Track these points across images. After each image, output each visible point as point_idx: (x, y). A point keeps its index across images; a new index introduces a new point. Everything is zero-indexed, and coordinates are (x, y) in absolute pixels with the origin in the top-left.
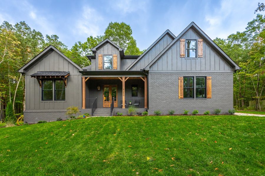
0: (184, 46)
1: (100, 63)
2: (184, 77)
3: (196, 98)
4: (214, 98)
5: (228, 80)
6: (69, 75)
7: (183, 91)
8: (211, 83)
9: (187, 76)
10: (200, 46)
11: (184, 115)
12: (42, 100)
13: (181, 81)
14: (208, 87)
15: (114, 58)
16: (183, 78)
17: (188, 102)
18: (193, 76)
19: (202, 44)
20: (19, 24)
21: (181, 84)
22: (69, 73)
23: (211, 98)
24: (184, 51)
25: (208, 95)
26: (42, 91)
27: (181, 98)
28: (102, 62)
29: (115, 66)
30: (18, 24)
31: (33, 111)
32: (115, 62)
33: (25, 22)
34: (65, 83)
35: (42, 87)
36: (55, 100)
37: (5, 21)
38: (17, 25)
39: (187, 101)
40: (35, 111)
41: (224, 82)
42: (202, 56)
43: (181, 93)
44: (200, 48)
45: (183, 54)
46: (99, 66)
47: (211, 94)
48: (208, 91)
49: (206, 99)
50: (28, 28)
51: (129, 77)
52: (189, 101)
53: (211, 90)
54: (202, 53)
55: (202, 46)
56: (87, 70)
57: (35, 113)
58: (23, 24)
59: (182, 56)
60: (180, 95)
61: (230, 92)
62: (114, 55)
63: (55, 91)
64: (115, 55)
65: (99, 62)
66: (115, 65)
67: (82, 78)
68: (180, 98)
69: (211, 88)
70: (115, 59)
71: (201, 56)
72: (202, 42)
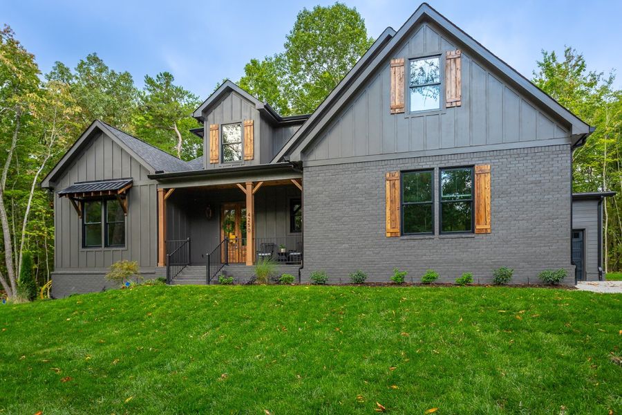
0: (403, 80)
1: (214, 148)
2: (402, 172)
3: (440, 233)
4: (500, 232)
5: (552, 171)
6: (130, 186)
7: (398, 213)
8: (488, 186)
9: (413, 168)
10: (453, 72)
11: (392, 284)
12: (83, 247)
13: (394, 184)
14: (479, 197)
15: (245, 130)
16: (397, 175)
17: (414, 246)
18: (432, 166)
19: (459, 67)
20: (86, 61)
21: (392, 193)
22: (132, 182)
23: (489, 231)
24: (403, 95)
25: (479, 224)
26: (84, 225)
27: (394, 235)
28: (217, 143)
29: (249, 152)
30: (83, 63)
31: (68, 272)
32: (249, 140)
33: (97, 56)
34: (122, 206)
35: (83, 218)
36: (106, 246)
37: (56, 62)
38: (81, 66)
39: (412, 243)
40: (71, 272)
41: (536, 177)
42: (459, 104)
43: (392, 221)
44: (453, 77)
45: (398, 103)
46: (211, 154)
47: (488, 221)
48: (479, 210)
49: (473, 235)
50: (103, 69)
51: (261, 180)
52: (416, 242)
53: (488, 209)
54: (459, 93)
55: (459, 72)
56: (163, 172)
57: (70, 276)
58: (94, 59)
59: (397, 110)
60: (388, 226)
61: (560, 211)
62: (245, 122)
63: (106, 224)
64: (249, 122)
65: (211, 145)
66: (249, 149)
67: (158, 192)
68: (389, 235)
69: (488, 201)
70: (249, 132)
71: (454, 104)
72: (458, 61)
